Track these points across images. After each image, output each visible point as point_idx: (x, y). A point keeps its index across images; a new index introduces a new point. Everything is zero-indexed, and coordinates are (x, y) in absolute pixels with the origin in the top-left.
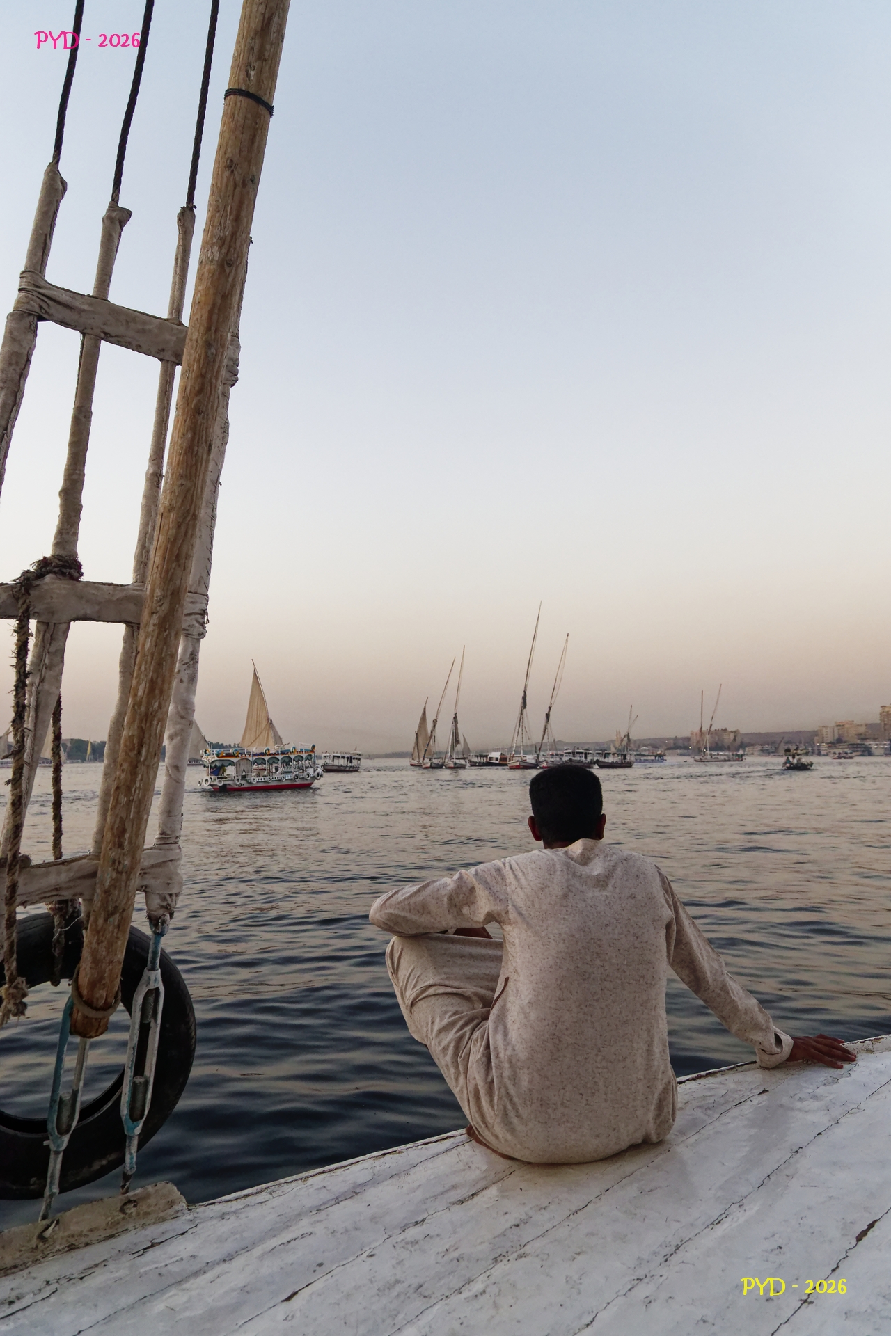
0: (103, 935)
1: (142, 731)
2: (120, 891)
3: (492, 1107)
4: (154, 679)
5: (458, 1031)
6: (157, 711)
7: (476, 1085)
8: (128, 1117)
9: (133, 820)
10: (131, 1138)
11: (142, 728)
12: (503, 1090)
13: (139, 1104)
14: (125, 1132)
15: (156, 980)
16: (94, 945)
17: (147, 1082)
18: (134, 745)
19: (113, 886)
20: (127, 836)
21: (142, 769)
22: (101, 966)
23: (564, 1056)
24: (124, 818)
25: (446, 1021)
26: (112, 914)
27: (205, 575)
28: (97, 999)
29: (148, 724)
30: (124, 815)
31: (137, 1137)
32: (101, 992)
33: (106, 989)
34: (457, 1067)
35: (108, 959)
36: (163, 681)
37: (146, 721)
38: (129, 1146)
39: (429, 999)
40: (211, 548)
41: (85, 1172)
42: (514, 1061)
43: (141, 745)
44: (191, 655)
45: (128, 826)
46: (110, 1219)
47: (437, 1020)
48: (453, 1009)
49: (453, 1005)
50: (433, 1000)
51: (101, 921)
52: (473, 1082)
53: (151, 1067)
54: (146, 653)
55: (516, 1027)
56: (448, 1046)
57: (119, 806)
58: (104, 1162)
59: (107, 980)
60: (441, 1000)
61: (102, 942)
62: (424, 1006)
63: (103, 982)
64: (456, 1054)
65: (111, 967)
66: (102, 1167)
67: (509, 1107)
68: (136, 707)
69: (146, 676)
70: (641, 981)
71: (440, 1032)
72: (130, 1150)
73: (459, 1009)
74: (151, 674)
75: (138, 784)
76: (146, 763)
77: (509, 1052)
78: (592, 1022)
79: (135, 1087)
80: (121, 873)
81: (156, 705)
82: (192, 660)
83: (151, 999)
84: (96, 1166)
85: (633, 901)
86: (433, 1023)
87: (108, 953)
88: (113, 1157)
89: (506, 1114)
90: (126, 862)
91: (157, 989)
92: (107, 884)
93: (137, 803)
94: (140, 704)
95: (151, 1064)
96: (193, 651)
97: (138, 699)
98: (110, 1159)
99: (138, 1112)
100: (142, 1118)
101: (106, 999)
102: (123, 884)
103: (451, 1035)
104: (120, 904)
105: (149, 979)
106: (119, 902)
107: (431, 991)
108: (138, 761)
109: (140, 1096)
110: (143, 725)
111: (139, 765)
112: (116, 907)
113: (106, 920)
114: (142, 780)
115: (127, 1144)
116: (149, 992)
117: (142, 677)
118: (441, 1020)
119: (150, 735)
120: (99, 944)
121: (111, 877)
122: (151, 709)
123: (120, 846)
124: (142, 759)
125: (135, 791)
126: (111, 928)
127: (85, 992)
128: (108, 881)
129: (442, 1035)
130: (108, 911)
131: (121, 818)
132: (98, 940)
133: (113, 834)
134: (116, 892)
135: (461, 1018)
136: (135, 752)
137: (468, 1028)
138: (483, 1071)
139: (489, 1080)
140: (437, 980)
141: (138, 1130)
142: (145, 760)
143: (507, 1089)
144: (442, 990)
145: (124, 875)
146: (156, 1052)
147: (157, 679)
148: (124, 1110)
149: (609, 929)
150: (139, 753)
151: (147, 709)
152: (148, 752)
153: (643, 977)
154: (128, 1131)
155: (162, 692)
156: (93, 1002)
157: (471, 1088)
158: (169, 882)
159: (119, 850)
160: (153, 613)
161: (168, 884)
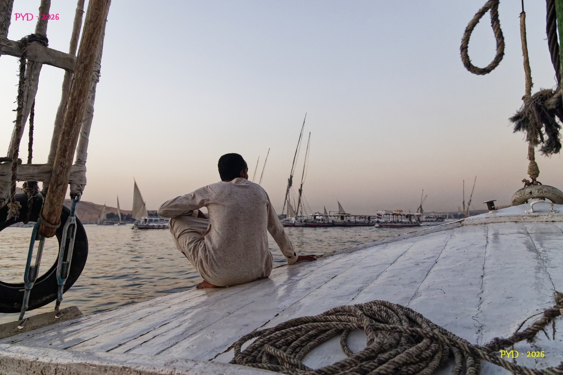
0: (55, 193)
1: (76, 110)
2: (63, 176)
3: (207, 263)
4: (81, 90)
5: (195, 243)
6: (82, 103)
7: (201, 258)
8: (60, 277)
9: (70, 146)
10: (61, 286)
11: (75, 109)
12: (211, 257)
13: (65, 272)
14: (58, 284)
15: (74, 220)
16: (51, 197)
17: (68, 264)
18: (72, 116)
19: (61, 173)
20: (67, 153)
21: (75, 126)
22: (54, 207)
23: (232, 245)
24: (67, 145)
25: (191, 240)
26: (60, 185)
27: (100, 56)
28: (52, 220)
29: (78, 108)
30: (66, 144)
31: (63, 286)
32: (54, 217)
33: (56, 216)
34: (194, 255)
35: (57, 204)
36: (85, 91)
37: (77, 106)
38: (60, 290)
39: (185, 234)
40: (103, 46)
41: (39, 301)
42: (214, 248)
43: (75, 116)
44: (93, 88)
45: (68, 148)
46: (50, 320)
47: (188, 240)
48: (193, 236)
49: (193, 235)
50: (186, 234)
51: (55, 187)
52: (200, 258)
53: (70, 257)
54: (78, 79)
55: (214, 238)
56: (191, 248)
57: (64, 141)
58: (48, 297)
59: (56, 213)
60: (189, 234)
61: (55, 196)
62: (183, 237)
63: (55, 213)
64: (194, 251)
65: (58, 207)
66: (47, 299)
67: (213, 263)
68: (73, 101)
69: (78, 88)
70: (258, 222)
71: (188, 244)
72: (60, 291)
73: (195, 236)
74: (80, 87)
75: (73, 132)
76: (77, 124)
77: (212, 246)
78: (241, 234)
79: (63, 265)
80: (64, 168)
81: (82, 100)
82: (93, 90)
83: (71, 229)
84: (44, 299)
85: (255, 196)
86: (186, 242)
87: (57, 201)
88: (52, 295)
89: (212, 265)
90: (67, 164)
91: (74, 224)
92: (58, 173)
93: (72, 140)
94: (75, 99)
95: (70, 256)
96: (94, 86)
97: (74, 97)
98: (51, 296)
99: (64, 276)
100: (66, 278)
101: (56, 221)
102: (65, 173)
103: (192, 245)
104: (63, 181)
105: (71, 220)
106: (63, 180)
107: (186, 231)
108: (74, 123)
109: (65, 269)
110: (76, 108)
111: (74, 124)
112: (61, 182)
113: (57, 187)
114: (75, 130)
115: (59, 289)
116: (71, 225)
117: (76, 88)
118: (189, 240)
119: (79, 113)
120: (53, 197)
121: (60, 170)
122: (79, 102)
123: (64, 157)
124: (75, 122)
125: (72, 134)
126: (59, 191)
127: (46, 217)
128: (59, 171)
129: (189, 245)
130: (58, 184)
131: (65, 145)
132: (53, 195)
133: (61, 152)
134: (62, 176)
135: (196, 239)
136: (72, 118)
137: (199, 242)
138: (203, 252)
139: (206, 255)
140: (188, 228)
141: (64, 283)
142: (77, 122)
143: (213, 257)
144: (190, 231)
145: (65, 169)
146: (72, 251)
147: (83, 90)
148: (58, 274)
149: (247, 204)
150: (74, 119)
151: (78, 102)
152: (78, 119)
153: (259, 220)
154: (59, 283)
155: (84, 96)
156: (50, 221)
157: (199, 259)
158: (81, 179)
159: (64, 158)
160: (82, 63)
161: (81, 180)
